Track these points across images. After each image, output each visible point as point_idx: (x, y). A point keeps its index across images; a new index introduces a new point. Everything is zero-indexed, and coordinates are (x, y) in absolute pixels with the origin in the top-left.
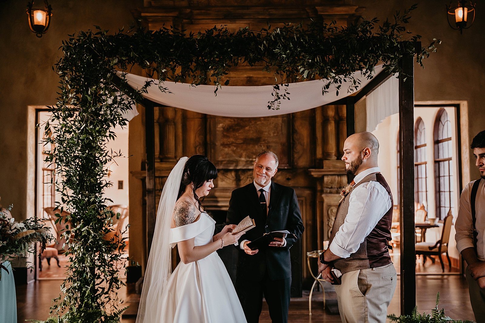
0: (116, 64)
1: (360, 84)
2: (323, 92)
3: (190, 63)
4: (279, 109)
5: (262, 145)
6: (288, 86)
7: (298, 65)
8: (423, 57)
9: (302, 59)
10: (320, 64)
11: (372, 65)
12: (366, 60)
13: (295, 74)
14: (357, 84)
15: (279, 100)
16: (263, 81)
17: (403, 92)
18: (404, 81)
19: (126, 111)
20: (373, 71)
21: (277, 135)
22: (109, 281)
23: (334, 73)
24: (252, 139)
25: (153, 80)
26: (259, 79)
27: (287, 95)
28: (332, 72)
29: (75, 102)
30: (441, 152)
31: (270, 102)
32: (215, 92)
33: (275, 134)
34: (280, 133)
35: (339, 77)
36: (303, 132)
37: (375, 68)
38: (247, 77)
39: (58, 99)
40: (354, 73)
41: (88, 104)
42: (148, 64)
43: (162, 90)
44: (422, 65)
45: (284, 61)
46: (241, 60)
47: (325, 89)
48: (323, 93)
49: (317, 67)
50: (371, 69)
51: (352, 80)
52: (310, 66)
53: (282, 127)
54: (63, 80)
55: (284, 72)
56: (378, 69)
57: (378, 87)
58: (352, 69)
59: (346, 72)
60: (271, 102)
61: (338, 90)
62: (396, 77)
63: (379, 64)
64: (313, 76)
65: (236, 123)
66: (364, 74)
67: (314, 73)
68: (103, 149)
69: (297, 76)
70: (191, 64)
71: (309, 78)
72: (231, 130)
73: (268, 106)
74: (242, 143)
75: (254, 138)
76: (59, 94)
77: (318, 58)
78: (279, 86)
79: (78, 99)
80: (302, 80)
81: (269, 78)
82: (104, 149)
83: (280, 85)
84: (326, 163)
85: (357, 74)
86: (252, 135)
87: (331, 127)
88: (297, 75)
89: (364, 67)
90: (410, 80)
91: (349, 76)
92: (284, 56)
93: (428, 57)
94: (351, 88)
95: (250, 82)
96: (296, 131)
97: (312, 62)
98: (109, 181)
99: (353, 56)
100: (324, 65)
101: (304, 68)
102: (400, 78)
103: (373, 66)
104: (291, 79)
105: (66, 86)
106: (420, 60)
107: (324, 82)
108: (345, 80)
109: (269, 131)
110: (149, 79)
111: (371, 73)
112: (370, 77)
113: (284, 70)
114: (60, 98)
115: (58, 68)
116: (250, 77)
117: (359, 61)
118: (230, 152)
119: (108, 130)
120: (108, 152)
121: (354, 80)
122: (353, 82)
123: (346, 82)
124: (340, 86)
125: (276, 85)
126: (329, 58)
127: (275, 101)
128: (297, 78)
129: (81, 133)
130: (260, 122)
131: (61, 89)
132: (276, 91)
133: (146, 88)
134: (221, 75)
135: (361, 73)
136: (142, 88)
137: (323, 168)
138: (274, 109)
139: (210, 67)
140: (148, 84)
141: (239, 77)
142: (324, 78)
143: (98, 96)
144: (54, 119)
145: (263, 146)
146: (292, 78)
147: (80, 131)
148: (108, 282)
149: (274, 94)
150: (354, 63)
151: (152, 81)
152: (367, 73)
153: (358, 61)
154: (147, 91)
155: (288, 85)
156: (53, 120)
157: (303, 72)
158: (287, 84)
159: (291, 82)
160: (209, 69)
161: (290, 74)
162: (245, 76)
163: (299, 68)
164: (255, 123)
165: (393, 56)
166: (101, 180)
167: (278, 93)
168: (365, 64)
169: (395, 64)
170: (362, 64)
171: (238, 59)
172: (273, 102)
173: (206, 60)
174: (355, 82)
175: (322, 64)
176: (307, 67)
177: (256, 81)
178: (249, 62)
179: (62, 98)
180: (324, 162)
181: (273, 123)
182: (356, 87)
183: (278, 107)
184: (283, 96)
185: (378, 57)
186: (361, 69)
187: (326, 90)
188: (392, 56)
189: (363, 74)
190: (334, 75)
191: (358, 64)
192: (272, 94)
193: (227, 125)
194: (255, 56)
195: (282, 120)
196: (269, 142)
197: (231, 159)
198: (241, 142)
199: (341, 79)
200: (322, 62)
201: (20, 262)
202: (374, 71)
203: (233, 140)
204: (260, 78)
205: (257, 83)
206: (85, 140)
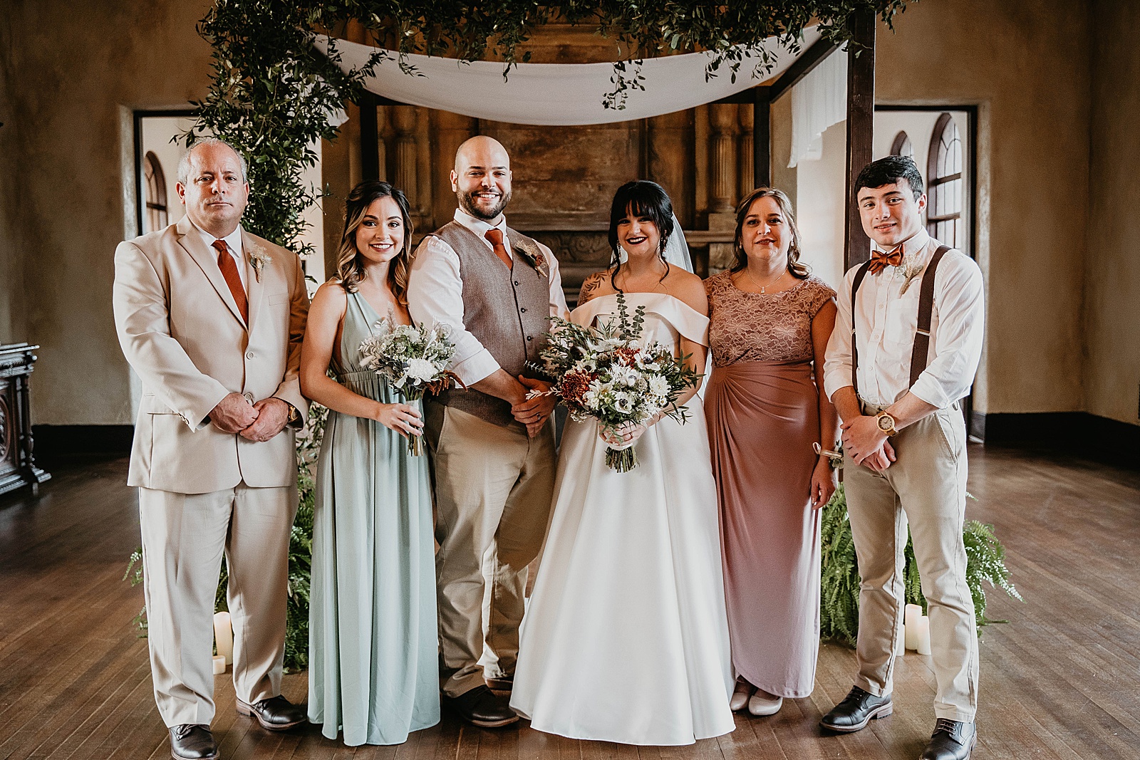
0: (317, 21)
1: (775, 61)
2: (707, 75)
3: (456, 19)
4: (624, 108)
5: (588, 182)
6: (641, 63)
7: (660, 23)
8: (894, 13)
9: (668, 13)
10: (701, 22)
11: (799, 25)
12: (787, 16)
13: (655, 42)
14: (770, 62)
15: (623, 91)
16: (590, 54)
17: (855, 77)
18: (857, 57)
19: (334, 112)
20: (800, 37)
21: (618, 164)
22: (313, 428)
23: (727, 40)
24: (569, 172)
25: (385, 51)
26: (582, 51)
27: (639, 81)
28: (724, 38)
29: (242, 94)
30: (940, 202)
31: (608, 94)
32: (504, 75)
33: (615, 163)
34: (624, 159)
35: (738, 48)
36: (670, 158)
37: (805, 30)
38: (560, 46)
39: (211, 88)
40: (764, 39)
41: (268, 98)
42: (378, 19)
43: (406, 71)
44: (891, 27)
45: (634, 17)
46: (553, 12)
47: (710, 70)
48: (707, 78)
49: (696, 27)
50: (796, 32)
51: (761, 54)
52: (684, 26)
53: (628, 147)
54: (218, 52)
55: (634, 37)
56: (810, 34)
57: (813, 68)
58: (761, 32)
59: (749, 38)
60: (610, 94)
61: (735, 73)
62: (843, 50)
63: (812, 24)
64: (687, 45)
65: (537, 139)
66: (783, 42)
67: (690, 40)
68: (296, 183)
69: (658, 45)
70: (459, 21)
71: (681, 50)
72: (528, 152)
73: (604, 103)
74: (549, 180)
75: (573, 169)
76: (212, 78)
77: (697, 10)
78: (624, 65)
79: (247, 87)
80: (668, 53)
81: (603, 47)
82: (298, 183)
83: (626, 63)
84: (713, 219)
85: (770, 43)
86: (568, 162)
87: (726, 150)
88: (658, 42)
89: (783, 30)
90: (868, 55)
91: (756, 45)
92: (634, 6)
93: (903, 12)
94: (758, 68)
95: (565, 56)
96: (656, 155)
97: (687, 18)
98: (309, 244)
99: (764, 7)
100: (708, 25)
101: (673, 29)
102: (851, 50)
103: (801, 27)
104: (647, 51)
105: (225, 63)
106: (889, 18)
107: (709, 57)
108: (747, 54)
109: (603, 155)
110: (379, 50)
111: (796, 42)
112: (793, 49)
113: (634, 34)
114: (215, 85)
115: (205, 28)
116: (566, 47)
117: (775, 18)
118: (526, 197)
119: (304, 148)
120: (304, 188)
121: (765, 54)
122: (762, 57)
123: (750, 56)
124: (739, 64)
125: (620, 62)
126: (719, 12)
127: (617, 92)
128: (658, 48)
129: (257, 152)
130: (584, 138)
131: (216, 67)
132: (618, 73)
133: (371, 67)
134: (516, 42)
135: (778, 40)
136: (364, 68)
137: (707, 229)
138: (614, 109)
139: (496, 26)
140: (375, 59)
141: (544, 47)
142: (709, 50)
143: (284, 82)
144: (204, 126)
145: (590, 186)
146: (650, 47)
147: (254, 149)
148: (312, 430)
149: (616, 79)
150: (764, 20)
151: (383, 53)
152: (789, 40)
153: (772, 16)
154: (373, 72)
155: (642, 61)
156: (201, 129)
157: (670, 38)
158: (639, 61)
159: (647, 56)
160: (493, 30)
161: (645, 42)
162: (556, 43)
163: (663, 29)
164: (576, 138)
165: (837, 9)
166: (293, 241)
167: (622, 78)
168: (786, 23)
169: (840, 25)
170: (779, 23)
171: (547, 11)
172: (613, 95)
173: (487, 14)
174: (766, 58)
175: (705, 21)
176: (677, 28)
177: (577, 55)
178: (568, 17)
179: (218, 86)
180: (710, 218)
181: (610, 140)
182: (768, 68)
183: (622, 104)
184: (632, 82)
185: (809, 10)
186: (777, 32)
187: (713, 72)
188: (835, 9)
189: (780, 42)
190: (727, 44)
191: (772, 23)
192: (612, 79)
193: (519, 144)
194: (580, 5)
195: (629, 132)
196: (602, 178)
197: (528, 211)
198: (547, 178)
199: (741, 51)
200: (705, 19)
201: (120, 414)
202: (802, 37)
203: (533, 174)
204: (586, 47)
205: (578, 59)
206: (264, 165)
